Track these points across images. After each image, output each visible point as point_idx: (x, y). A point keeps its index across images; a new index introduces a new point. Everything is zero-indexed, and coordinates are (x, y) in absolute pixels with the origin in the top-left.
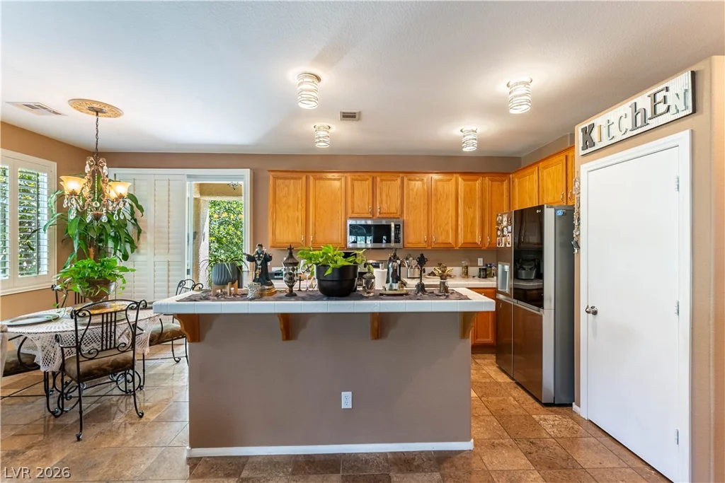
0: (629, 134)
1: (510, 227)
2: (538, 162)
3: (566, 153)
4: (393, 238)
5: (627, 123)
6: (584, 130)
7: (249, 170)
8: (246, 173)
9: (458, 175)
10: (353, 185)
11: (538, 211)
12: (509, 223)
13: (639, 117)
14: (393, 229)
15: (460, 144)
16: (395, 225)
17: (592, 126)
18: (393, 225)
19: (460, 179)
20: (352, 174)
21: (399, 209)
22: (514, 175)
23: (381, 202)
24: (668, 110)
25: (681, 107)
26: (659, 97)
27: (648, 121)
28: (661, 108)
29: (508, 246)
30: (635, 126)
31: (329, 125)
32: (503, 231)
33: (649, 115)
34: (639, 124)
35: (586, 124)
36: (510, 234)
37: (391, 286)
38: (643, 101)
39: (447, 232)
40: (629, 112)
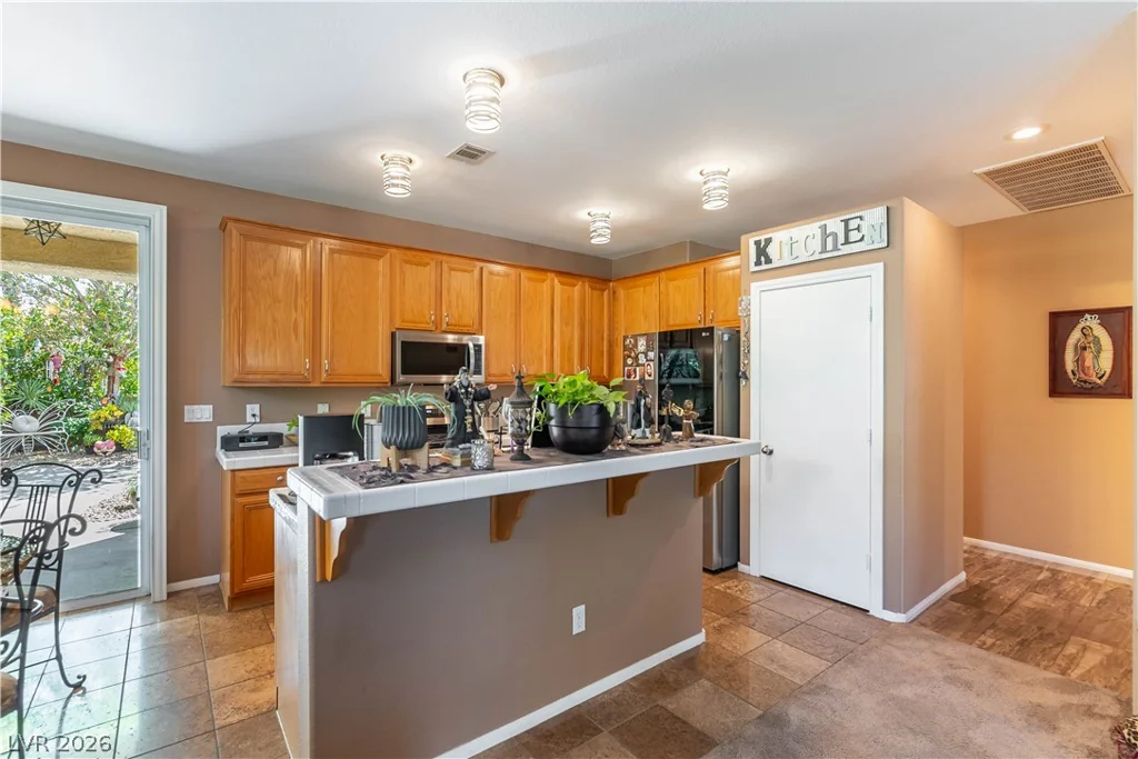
0: (817, 257)
1: (651, 355)
2: (659, 271)
3: (706, 265)
4: (472, 367)
5: (816, 245)
6: (757, 243)
7: (165, 208)
8: (158, 214)
9: (553, 275)
10: (402, 272)
11: (704, 334)
12: (649, 348)
13: (830, 240)
14: (472, 352)
15: (586, 232)
16: (475, 346)
17: (768, 241)
18: (471, 345)
19: (556, 281)
20: (401, 251)
21: (477, 321)
22: (615, 284)
23: (449, 307)
24: (862, 239)
25: (876, 237)
26: (853, 224)
27: (840, 247)
28: (854, 236)
29: (647, 377)
30: (824, 250)
31: (412, 157)
32: (636, 358)
33: (841, 239)
34: (829, 247)
35: (762, 237)
36: (652, 364)
37: (644, 432)
38: (835, 225)
39: (541, 359)
40: (818, 233)
